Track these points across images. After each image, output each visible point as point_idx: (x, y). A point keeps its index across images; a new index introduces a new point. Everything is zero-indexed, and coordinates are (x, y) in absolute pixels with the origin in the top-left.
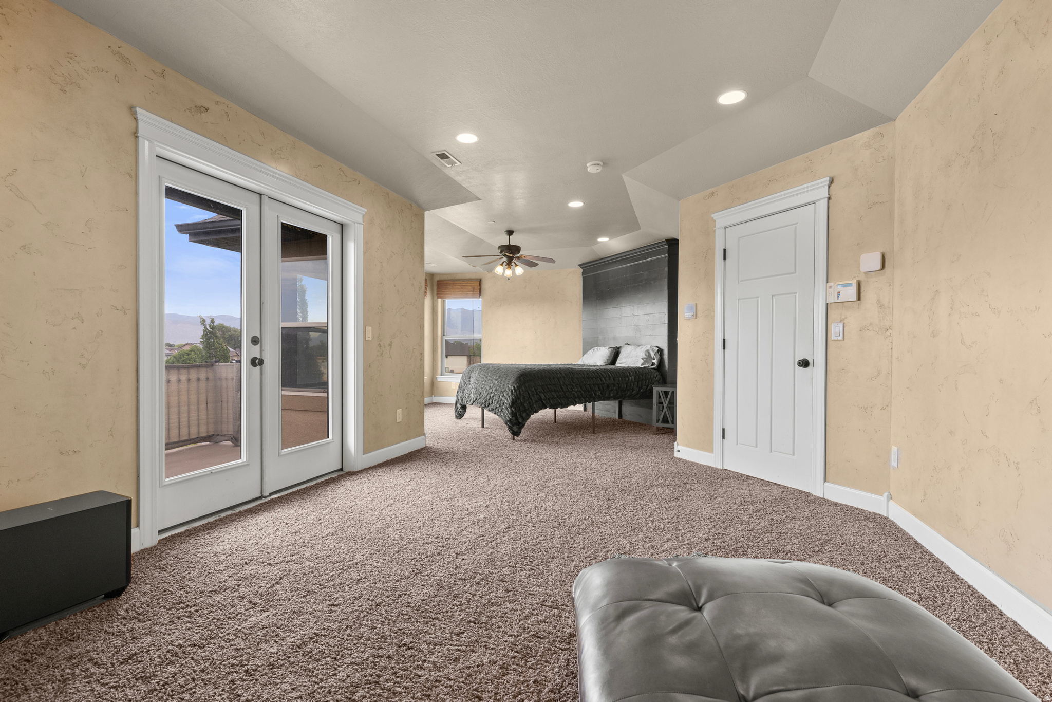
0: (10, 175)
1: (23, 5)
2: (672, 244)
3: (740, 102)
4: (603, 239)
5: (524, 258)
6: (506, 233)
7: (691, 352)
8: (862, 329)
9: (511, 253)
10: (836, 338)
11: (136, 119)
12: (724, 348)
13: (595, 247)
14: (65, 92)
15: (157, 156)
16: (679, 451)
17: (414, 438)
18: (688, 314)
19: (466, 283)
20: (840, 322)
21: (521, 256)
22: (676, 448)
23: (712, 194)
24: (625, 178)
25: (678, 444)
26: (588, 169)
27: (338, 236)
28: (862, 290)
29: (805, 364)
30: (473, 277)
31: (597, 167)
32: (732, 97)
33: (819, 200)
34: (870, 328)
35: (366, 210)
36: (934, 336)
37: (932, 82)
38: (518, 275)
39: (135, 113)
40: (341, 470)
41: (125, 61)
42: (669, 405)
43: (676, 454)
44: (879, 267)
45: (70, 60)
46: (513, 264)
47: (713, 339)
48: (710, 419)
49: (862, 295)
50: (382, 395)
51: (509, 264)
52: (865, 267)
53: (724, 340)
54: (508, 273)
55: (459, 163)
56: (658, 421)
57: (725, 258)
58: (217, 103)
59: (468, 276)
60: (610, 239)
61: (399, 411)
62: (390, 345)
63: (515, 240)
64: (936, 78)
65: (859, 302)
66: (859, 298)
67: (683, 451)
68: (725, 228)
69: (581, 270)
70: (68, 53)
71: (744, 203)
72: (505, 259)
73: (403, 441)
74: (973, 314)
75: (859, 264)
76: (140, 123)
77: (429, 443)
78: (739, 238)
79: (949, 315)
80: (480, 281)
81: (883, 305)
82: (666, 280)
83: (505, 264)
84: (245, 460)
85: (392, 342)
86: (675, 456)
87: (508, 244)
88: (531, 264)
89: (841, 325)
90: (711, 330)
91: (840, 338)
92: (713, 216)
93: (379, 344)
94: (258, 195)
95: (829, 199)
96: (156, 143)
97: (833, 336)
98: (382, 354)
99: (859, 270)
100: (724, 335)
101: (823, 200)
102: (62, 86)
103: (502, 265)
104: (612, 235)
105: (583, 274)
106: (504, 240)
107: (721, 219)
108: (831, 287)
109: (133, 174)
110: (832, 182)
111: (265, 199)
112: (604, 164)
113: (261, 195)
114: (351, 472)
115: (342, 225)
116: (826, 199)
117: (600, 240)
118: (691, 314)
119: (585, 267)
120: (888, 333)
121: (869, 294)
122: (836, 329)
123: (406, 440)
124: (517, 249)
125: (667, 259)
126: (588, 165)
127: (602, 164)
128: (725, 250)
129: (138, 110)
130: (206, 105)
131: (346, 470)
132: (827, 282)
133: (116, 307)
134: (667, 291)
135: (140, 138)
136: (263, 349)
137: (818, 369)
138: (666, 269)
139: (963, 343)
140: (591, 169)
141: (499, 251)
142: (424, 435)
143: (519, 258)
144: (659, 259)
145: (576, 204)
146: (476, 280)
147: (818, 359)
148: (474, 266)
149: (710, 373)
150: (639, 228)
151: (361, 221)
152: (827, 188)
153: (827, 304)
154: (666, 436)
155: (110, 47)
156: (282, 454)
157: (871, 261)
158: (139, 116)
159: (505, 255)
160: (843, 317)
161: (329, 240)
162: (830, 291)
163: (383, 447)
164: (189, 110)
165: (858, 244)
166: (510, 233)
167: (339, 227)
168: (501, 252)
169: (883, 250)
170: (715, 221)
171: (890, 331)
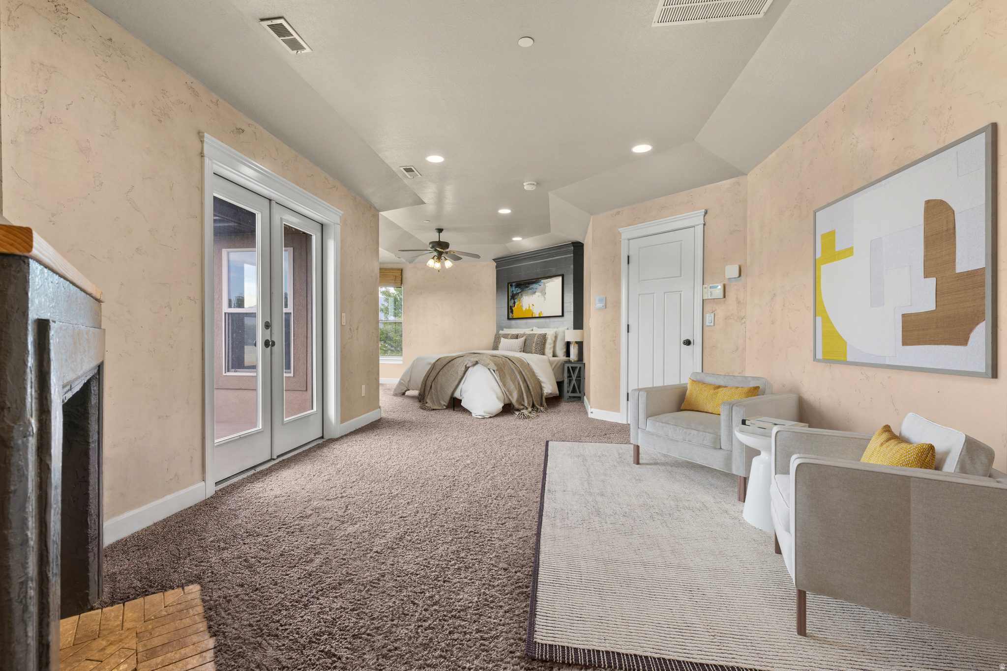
0: (130, 191)
1: (137, 52)
2: (578, 248)
3: (647, 152)
4: (517, 239)
5: (452, 253)
6: (436, 230)
7: (602, 335)
8: (727, 318)
9: (440, 248)
10: (709, 324)
11: (202, 142)
12: (628, 332)
13: (508, 245)
14: (161, 121)
15: (214, 173)
16: (592, 413)
17: (373, 410)
18: (599, 305)
19: (388, 272)
20: (712, 313)
21: (450, 251)
22: (589, 410)
23: (618, 213)
24: (550, 194)
25: (591, 408)
26: (525, 188)
27: (319, 234)
28: (726, 291)
29: (688, 343)
30: (395, 266)
31: (532, 186)
32: (642, 149)
33: (698, 225)
34: (731, 317)
35: (342, 213)
36: (773, 323)
37: (770, 156)
38: (447, 268)
39: (203, 137)
40: (322, 437)
41: (195, 94)
42: (577, 378)
43: (590, 416)
44: (737, 275)
45: (164, 95)
46: (443, 258)
47: (620, 325)
48: (617, 387)
49: (726, 294)
50: (352, 373)
51: (439, 258)
52: (728, 276)
53: (628, 325)
54: (438, 265)
55: (420, 176)
56: (568, 392)
57: (628, 263)
58: (249, 125)
59: (390, 266)
60: (523, 239)
61: (363, 386)
62: (357, 329)
63: (444, 237)
64: (773, 155)
65: (724, 299)
66: (724, 297)
67: (595, 412)
68: (629, 240)
69: (495, 264)
70: (163, 90)
71: (644, 222)
72: (435, 254)
73: (366, 413)
74: (796, 310)
75: (725, 273)
76: (205, 146)
77: (384, 415)
78: (640, 248)
79: (782, 310)
80: (402, 270)
81: (740, 301)
82: (572, 276)
83: (436, 257)
84: (261, 428)
85: (358, 327)
86: (589, 416)
87: (438, 240)
88: (456, 258)
89: (713, 315)
90: (618, 317)
91: (712, 324)
92: (619, 229)
93: (350, 329)
94: (269, 200)
95: (704, 225)
96: (214, 161)
97: (707, 323)
98: (352, 337)
99: (725, 277)
100: (628, 322)
101: (700, 226)
102: (159, 117)
103: (433, 258)
104: (524, 235)
105: (497, 267)
106: (435, 237)
107: (626, 233)
108: (706, 288)
109: (200, 187)
110: (706, 213)
111: (273, 203)
112: (537, 183)
113: (270, 200)
114: (332, 439)
115: (322, 225)
116: (703, 225)
117: (514, 239)
118: (602, 305)
119: (499, 261)
120: (743, 321)
121: (731, 295)
122: (709, 317)
123: (368, 412)
124: (445, 245)
125: (572, 258)
126: (525, 184)
127: (535, 183)
128: (628, 257)
129: (206, 135)
130: (243, 127)
131: (326, 437)
132: (703, 284)
133: (190, 297)
134: (573, 285)
135: (205, 157)
136: (273, 332)
137: (697, 347)
138: (572, 266)
139: (790, 328)
140: (527, 187)
141: (431, 246)
142: (380, 407)
143: (447, 253)
144: (565, 258)
145: (505, 211)
146: (398, 269)
147: (697, 339)
148: (399, 258)
149: (618, 352)
150: (549, 231)
151: (339, 222)
152: (703, 216)
153: (703, 300)
154: (575, 403)
155: (186, 83)
156: (285, 423)
157: (732, 271)
158: (205, 139)
159: (436, 250)
160: (714, 309)
161: (314, 238)
162: (705, 290)
163: (353, 418)
164: (232, 132)
165: (724, 258)
166: (440, 231)
167: (319, 226)
168: (432, 247)
169: (739, 264)
170: (621, 234)
171: (744, 319)
